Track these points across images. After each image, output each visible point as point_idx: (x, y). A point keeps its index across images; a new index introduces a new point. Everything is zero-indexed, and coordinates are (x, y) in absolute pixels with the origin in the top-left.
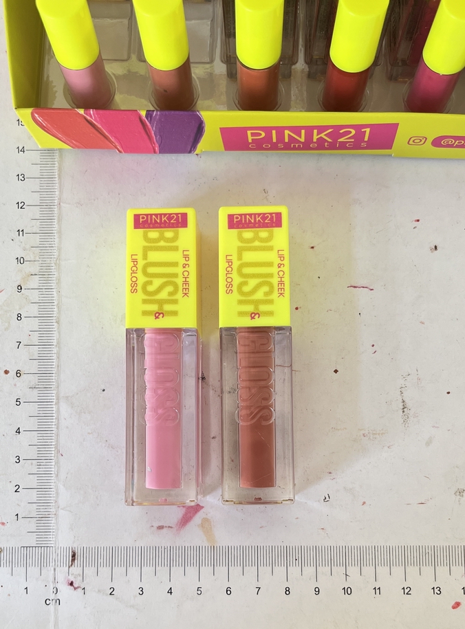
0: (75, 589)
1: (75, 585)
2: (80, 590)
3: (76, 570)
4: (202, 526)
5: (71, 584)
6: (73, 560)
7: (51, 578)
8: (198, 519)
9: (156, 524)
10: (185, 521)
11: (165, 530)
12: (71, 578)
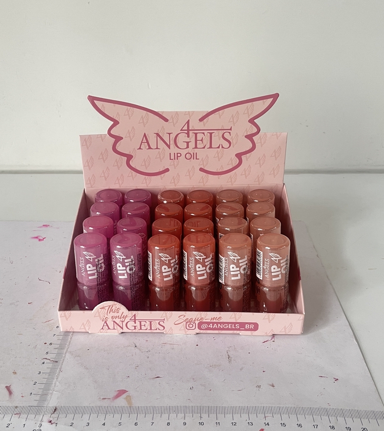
0: (52, 424)
1: (52, 422)
2: (54, 425)
3: (55, 415)
4: (126, 398)
5: (50, 422)
6: (55, 411)
7: (40, 419)
8: (124, 396)
9: (102, 398)
10: (117, 396)
11: (106, 400)
12: (51, 419)
